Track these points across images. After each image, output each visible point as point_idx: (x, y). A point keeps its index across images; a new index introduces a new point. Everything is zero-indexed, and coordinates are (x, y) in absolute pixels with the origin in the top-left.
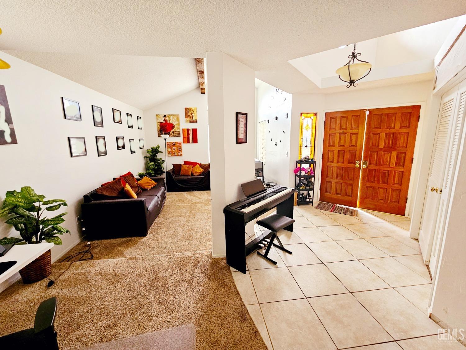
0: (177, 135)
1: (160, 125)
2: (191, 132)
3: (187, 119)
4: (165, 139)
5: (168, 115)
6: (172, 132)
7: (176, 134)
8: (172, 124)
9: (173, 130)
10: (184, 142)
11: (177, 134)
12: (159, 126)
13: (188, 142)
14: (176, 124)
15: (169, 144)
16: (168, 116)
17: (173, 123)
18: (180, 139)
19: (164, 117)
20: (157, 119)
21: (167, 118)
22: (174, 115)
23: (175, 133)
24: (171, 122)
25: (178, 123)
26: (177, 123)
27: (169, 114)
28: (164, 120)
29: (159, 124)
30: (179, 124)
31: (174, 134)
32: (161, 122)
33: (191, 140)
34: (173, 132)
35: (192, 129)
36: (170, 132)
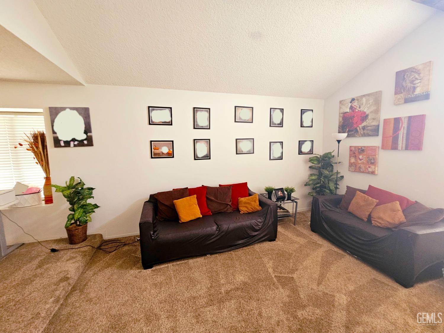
0: (370, 133)
1: (343, 118)
2: (405, 125)
3: (399, 96)
4: (339, 141)
5: (357, 97)
7: (368, 132)
8: (365, 113)
9: (364, 124)
10: (384, 147)
11: (371, 130)
12: (341, 119)
13: (394, 147)
14: (371, 112)
15: (353, 149)
16: (358, 100)
17: (365, 110)
18: (375, 142)
19: (351, 102)
20: (340, 108)
21: (355, 104)
22: (369, 95)
23: (368, 130)
24: (362, 109)
25: (375, 108)
26: (373, 108)
27: (360, 95)
28: (351, 108)
29: (342, 115)
30: (377, 111)
31: (365, 131)
32: (346, 113)
33: (401, 142)
34: (364, 128)
35: (410, 118)
36: (358, 128)
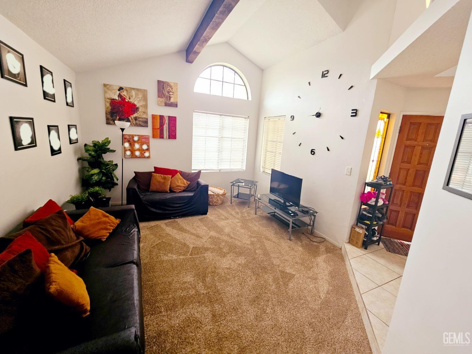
0: (142, 124)
1: (110, 104)
2: (167, 121)
3: (161, 100)
5: (126, 88)
6: (133, 118)
7: (140, 123)
8: (134, 105)
9: (135, 115)
10: (154, 137)
11: (143, 122)
12: (108, 105)
13: (162, 137)
14: (141, 106)
15: (128, 137)
16: (126, 90)
17: (136, 103)
18: (147, 131)
19: (119, 90)
20: (105, 92)
21: (124, 93)
22: (138, 90)
23: (139, 121)
24: (132, 100)
25: (144, 103)
26: (142, 103)
27: (129, 87)
28: (120, 96)
29: (109, 101)
30: (146, 106)
31: (137, 122)
32: (114, 99)
33: (166, 133)
34: (136, 119)
35: (169, 117)
36: (130, 118)
